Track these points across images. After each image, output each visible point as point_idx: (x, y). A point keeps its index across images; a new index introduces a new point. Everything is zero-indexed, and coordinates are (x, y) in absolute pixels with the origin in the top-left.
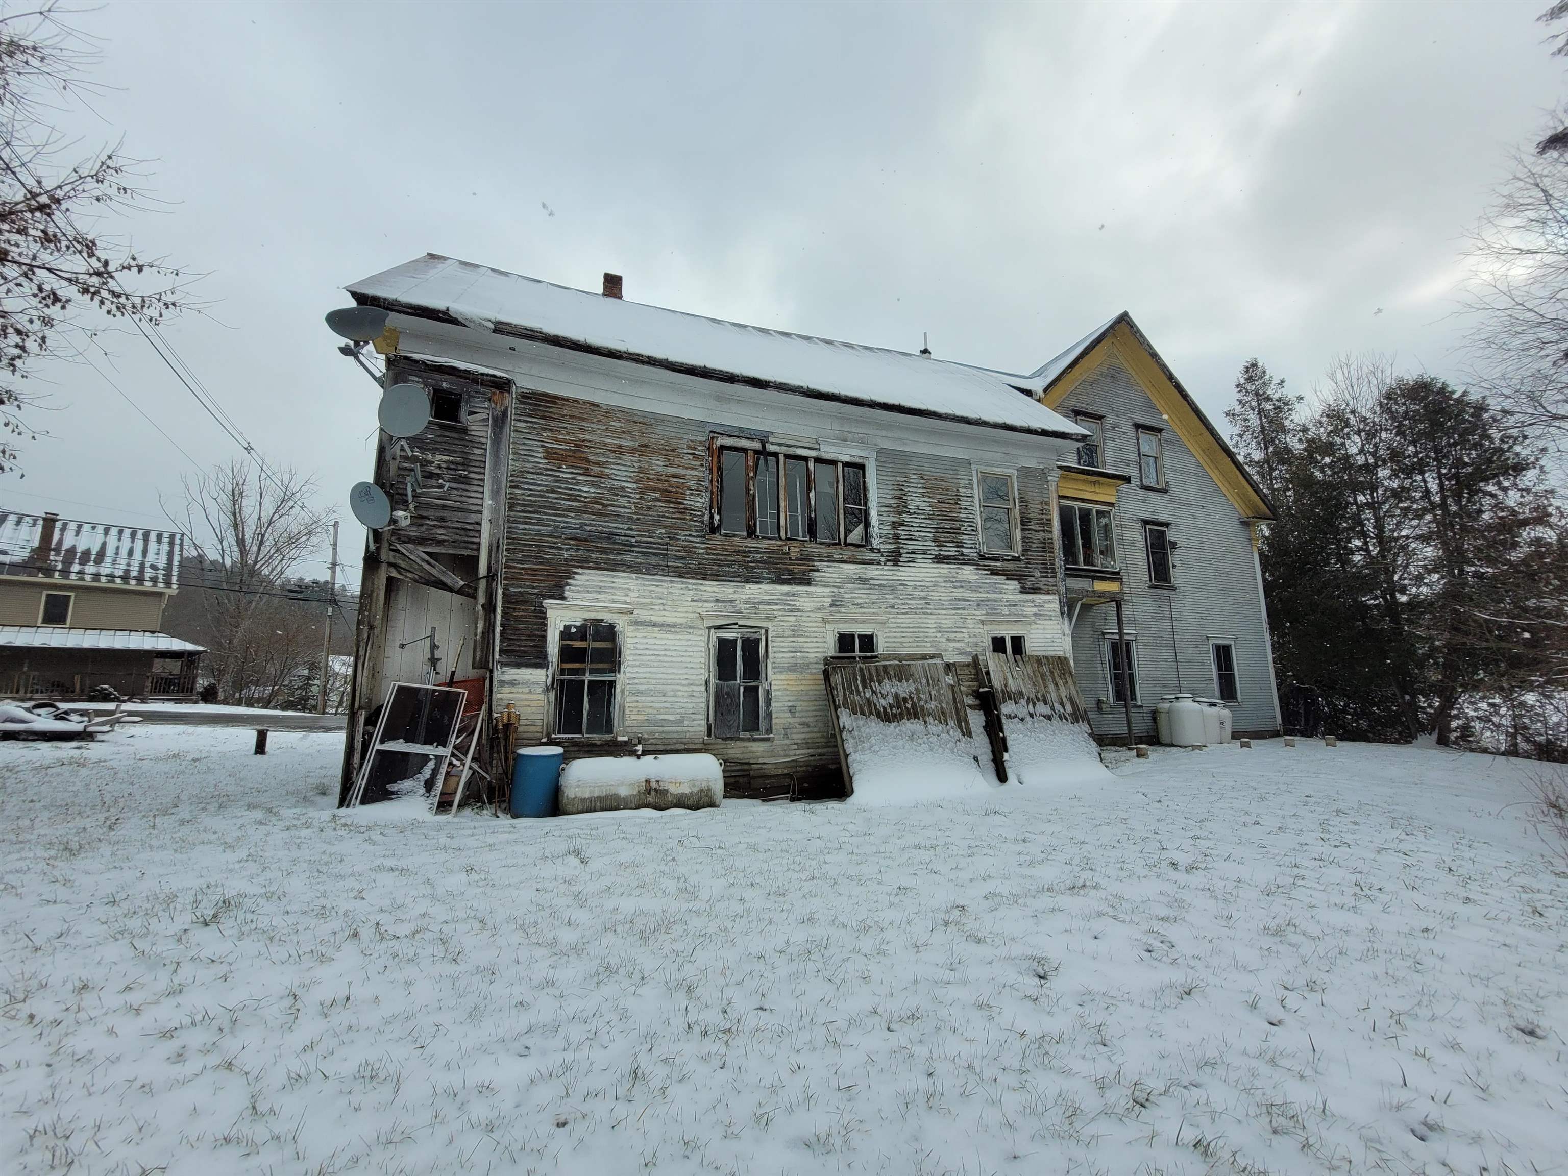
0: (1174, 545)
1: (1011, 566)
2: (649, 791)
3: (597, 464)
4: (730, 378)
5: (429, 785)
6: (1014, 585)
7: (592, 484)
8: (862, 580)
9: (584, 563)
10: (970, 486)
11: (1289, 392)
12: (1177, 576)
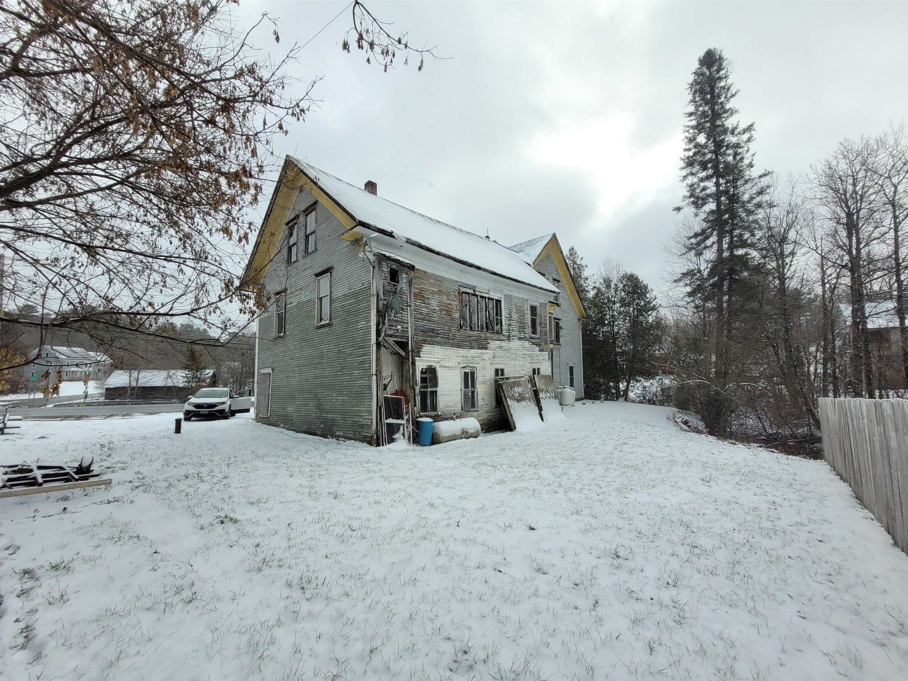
0: (561, 328)
1: (537, 341)
2: (463, 433)
3: (427, 299)
4: (471, 265)
5: (403, 435)
6: (537, 348)
7: (426, 307)
8: (501, 347)
9: (425, 342)
10: (527, 310)
11: (584, 263)
12: (561, 339)
